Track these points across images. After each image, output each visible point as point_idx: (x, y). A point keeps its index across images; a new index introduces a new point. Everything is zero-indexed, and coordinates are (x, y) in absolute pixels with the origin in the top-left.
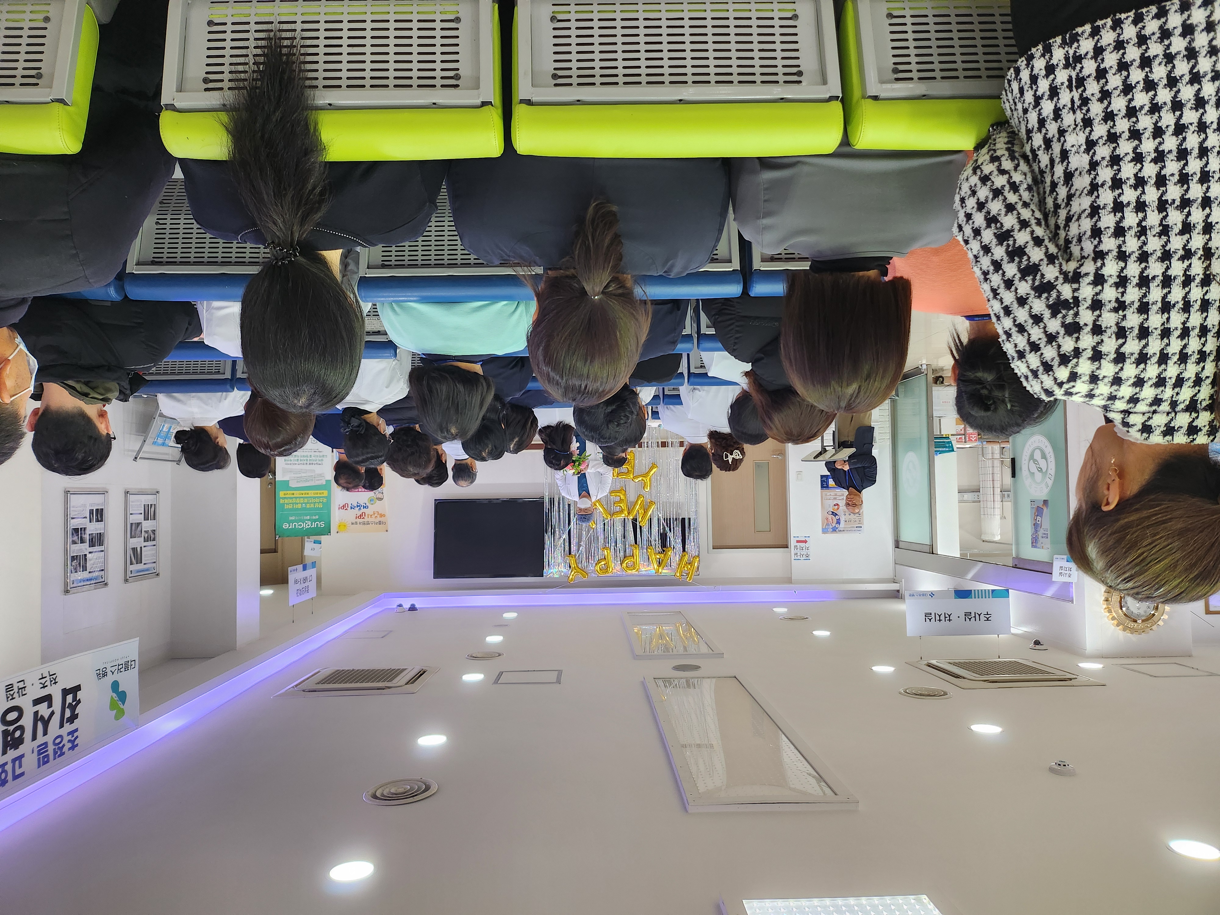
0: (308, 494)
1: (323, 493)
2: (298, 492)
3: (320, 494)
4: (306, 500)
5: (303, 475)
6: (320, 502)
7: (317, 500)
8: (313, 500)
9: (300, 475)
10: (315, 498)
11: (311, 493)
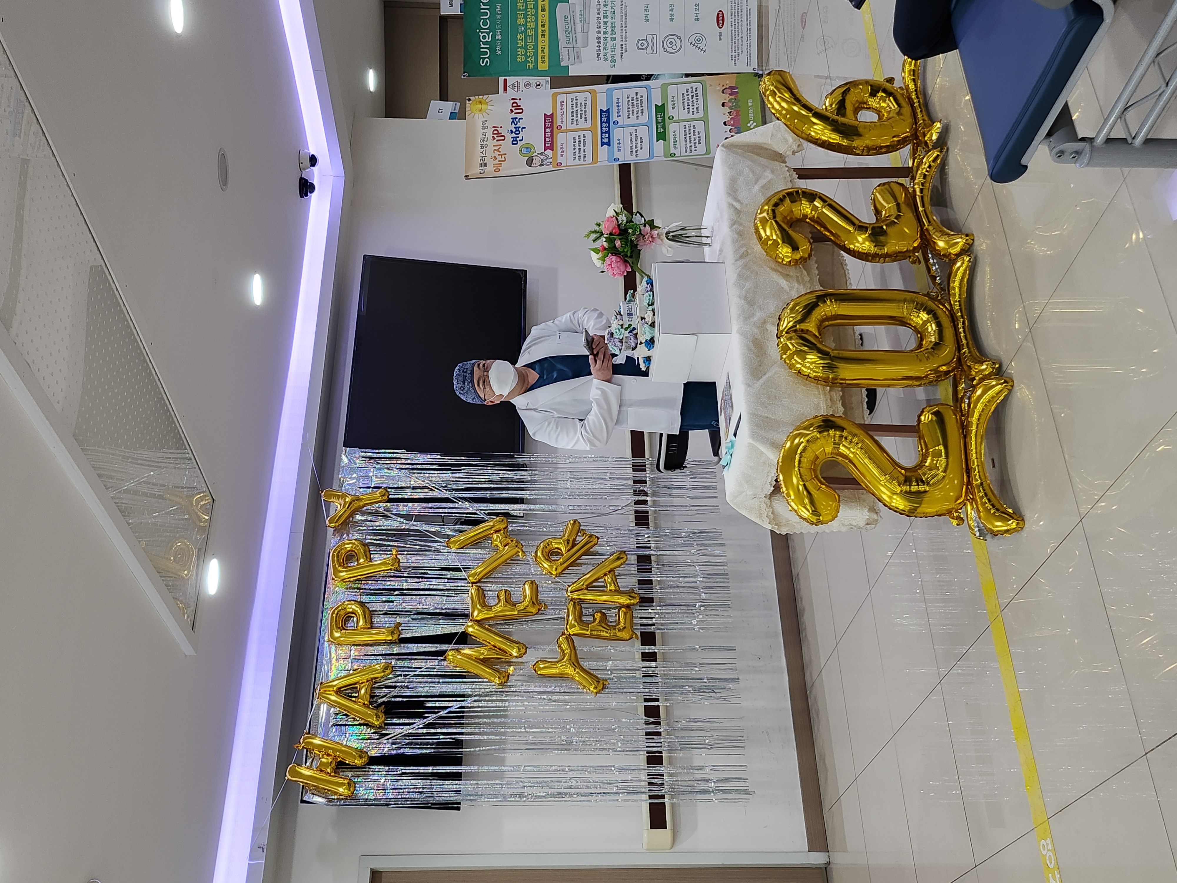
0: (543, 36)
1: (544, 62)
2: (547, 18)
3: (543, 57)
4: (531, 33)
5: (579, 28)
6: (527, 57)
7: (530, 52)
8: (530, 45)
9: (578, 21)
10: (536, 47)
11: (544, 42)
